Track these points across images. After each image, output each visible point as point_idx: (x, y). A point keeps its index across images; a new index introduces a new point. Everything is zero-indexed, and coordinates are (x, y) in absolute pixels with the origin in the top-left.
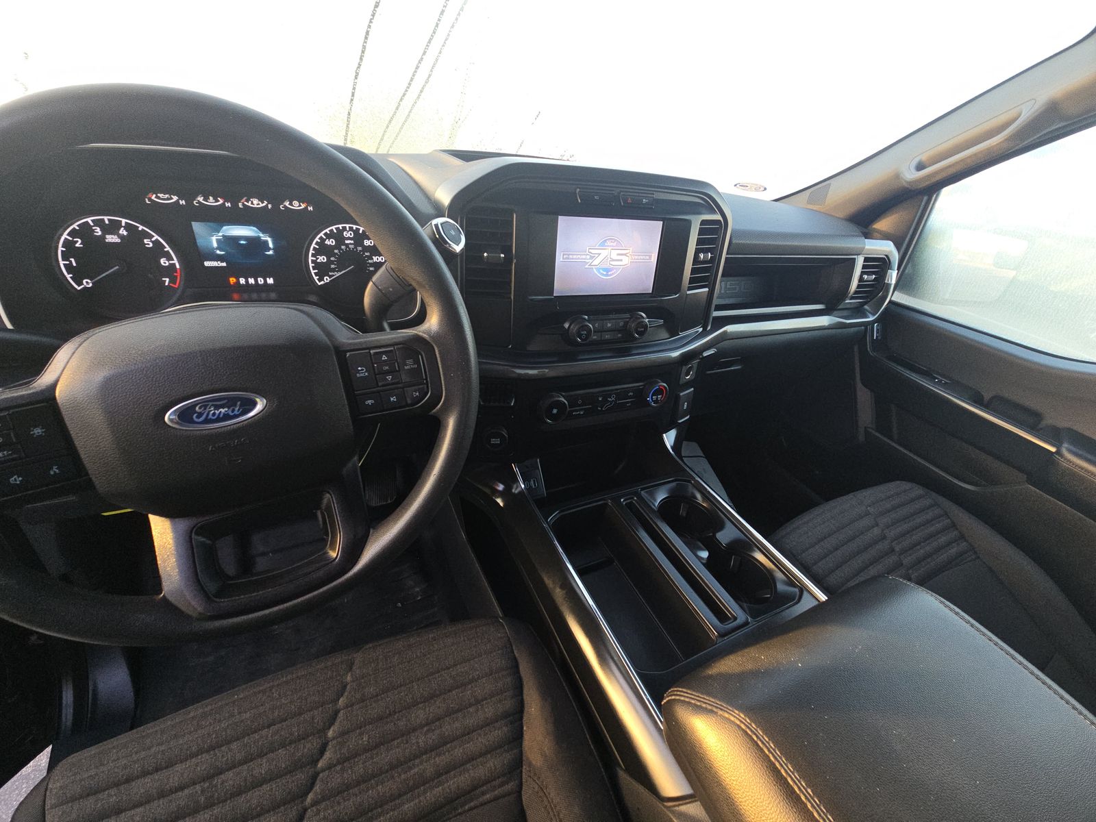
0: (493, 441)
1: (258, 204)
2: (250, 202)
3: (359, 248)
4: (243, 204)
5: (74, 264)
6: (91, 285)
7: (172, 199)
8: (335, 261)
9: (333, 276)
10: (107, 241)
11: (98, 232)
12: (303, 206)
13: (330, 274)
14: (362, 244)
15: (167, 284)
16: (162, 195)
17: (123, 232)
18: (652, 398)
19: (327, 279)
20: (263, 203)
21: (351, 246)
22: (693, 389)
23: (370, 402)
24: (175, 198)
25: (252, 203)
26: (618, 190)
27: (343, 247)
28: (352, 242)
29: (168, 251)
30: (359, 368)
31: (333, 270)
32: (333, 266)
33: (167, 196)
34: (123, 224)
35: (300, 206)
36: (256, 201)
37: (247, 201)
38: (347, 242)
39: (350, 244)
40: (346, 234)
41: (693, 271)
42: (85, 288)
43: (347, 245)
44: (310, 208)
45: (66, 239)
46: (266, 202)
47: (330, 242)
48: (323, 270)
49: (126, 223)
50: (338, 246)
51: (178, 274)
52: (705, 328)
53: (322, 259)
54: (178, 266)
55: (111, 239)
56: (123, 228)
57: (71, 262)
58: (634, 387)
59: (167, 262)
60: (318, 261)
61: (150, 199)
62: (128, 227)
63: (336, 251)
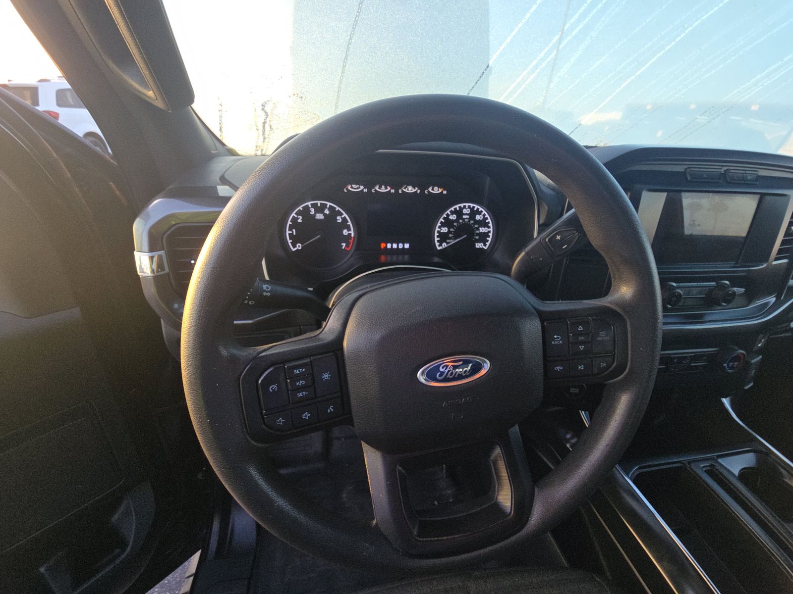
0: (573, 390)
1: (412, 190)
2: (407, 189)
3: (472, 222)
4: (402, 191)
5: (295, 234)
6: (300, 248)
7: (360, 188)
8: (453, 231)
9: (449, 243)
10: (316, 218)
11: (313, 211)
12: (440, 190)
13: (448, 241)
14: (474, 219)
15: (343, 248)
16: (355, 185)
17: (327, 212)
18: (728, 365)
19: (444, 245)
20: (415, 189)
21: (466, 220)
22: (761, 357)
23: (559, 368)
24: (362, 187)
25: (408, 190)
26: (725, 168)
27: (461, 221)
28: (468, 217)
29: (349, 225)
30: (555, 337)
31: (450, 238)
32: (450, 235)
33: (357, 186)
34: (328, 206)
35: (438, 190)
36: (410, 188)
37: (405, 188)
38: (464, 217)
39: (466, 218)
40: (465, 211)
41: (784, 242)
42: (298, 250)
43: (464, 219)
44: (445, 192)
45: (293, 216)
46: (417, 188)
47: (453, 217)
48: (443, 237)
49: (330, 205)
50: (457, 221)
51: (351, 241)
52: (778, 297)
53: (445, 230)
54: (353, 235)
55: (320, 216)
56: (327, 209)
57: (293, 232)
58: (709, 351)
59: (347, 232)
60: (442, 231)
61: (347, 189)
62: (331, 208)
63: (455, 224)
